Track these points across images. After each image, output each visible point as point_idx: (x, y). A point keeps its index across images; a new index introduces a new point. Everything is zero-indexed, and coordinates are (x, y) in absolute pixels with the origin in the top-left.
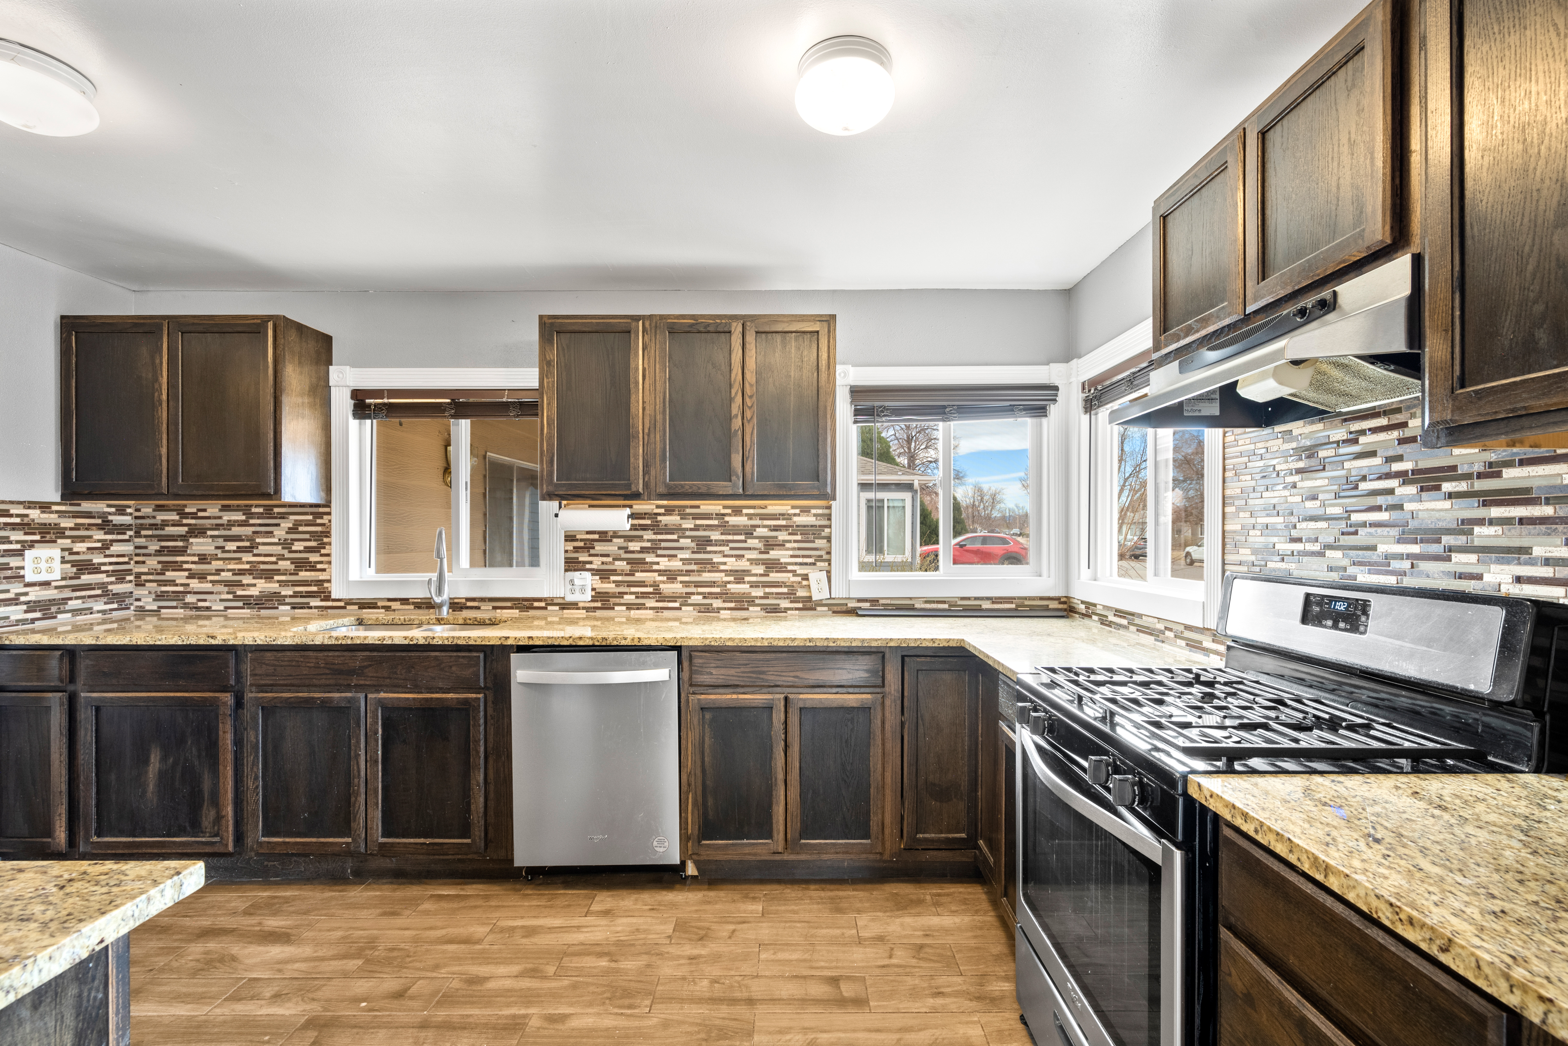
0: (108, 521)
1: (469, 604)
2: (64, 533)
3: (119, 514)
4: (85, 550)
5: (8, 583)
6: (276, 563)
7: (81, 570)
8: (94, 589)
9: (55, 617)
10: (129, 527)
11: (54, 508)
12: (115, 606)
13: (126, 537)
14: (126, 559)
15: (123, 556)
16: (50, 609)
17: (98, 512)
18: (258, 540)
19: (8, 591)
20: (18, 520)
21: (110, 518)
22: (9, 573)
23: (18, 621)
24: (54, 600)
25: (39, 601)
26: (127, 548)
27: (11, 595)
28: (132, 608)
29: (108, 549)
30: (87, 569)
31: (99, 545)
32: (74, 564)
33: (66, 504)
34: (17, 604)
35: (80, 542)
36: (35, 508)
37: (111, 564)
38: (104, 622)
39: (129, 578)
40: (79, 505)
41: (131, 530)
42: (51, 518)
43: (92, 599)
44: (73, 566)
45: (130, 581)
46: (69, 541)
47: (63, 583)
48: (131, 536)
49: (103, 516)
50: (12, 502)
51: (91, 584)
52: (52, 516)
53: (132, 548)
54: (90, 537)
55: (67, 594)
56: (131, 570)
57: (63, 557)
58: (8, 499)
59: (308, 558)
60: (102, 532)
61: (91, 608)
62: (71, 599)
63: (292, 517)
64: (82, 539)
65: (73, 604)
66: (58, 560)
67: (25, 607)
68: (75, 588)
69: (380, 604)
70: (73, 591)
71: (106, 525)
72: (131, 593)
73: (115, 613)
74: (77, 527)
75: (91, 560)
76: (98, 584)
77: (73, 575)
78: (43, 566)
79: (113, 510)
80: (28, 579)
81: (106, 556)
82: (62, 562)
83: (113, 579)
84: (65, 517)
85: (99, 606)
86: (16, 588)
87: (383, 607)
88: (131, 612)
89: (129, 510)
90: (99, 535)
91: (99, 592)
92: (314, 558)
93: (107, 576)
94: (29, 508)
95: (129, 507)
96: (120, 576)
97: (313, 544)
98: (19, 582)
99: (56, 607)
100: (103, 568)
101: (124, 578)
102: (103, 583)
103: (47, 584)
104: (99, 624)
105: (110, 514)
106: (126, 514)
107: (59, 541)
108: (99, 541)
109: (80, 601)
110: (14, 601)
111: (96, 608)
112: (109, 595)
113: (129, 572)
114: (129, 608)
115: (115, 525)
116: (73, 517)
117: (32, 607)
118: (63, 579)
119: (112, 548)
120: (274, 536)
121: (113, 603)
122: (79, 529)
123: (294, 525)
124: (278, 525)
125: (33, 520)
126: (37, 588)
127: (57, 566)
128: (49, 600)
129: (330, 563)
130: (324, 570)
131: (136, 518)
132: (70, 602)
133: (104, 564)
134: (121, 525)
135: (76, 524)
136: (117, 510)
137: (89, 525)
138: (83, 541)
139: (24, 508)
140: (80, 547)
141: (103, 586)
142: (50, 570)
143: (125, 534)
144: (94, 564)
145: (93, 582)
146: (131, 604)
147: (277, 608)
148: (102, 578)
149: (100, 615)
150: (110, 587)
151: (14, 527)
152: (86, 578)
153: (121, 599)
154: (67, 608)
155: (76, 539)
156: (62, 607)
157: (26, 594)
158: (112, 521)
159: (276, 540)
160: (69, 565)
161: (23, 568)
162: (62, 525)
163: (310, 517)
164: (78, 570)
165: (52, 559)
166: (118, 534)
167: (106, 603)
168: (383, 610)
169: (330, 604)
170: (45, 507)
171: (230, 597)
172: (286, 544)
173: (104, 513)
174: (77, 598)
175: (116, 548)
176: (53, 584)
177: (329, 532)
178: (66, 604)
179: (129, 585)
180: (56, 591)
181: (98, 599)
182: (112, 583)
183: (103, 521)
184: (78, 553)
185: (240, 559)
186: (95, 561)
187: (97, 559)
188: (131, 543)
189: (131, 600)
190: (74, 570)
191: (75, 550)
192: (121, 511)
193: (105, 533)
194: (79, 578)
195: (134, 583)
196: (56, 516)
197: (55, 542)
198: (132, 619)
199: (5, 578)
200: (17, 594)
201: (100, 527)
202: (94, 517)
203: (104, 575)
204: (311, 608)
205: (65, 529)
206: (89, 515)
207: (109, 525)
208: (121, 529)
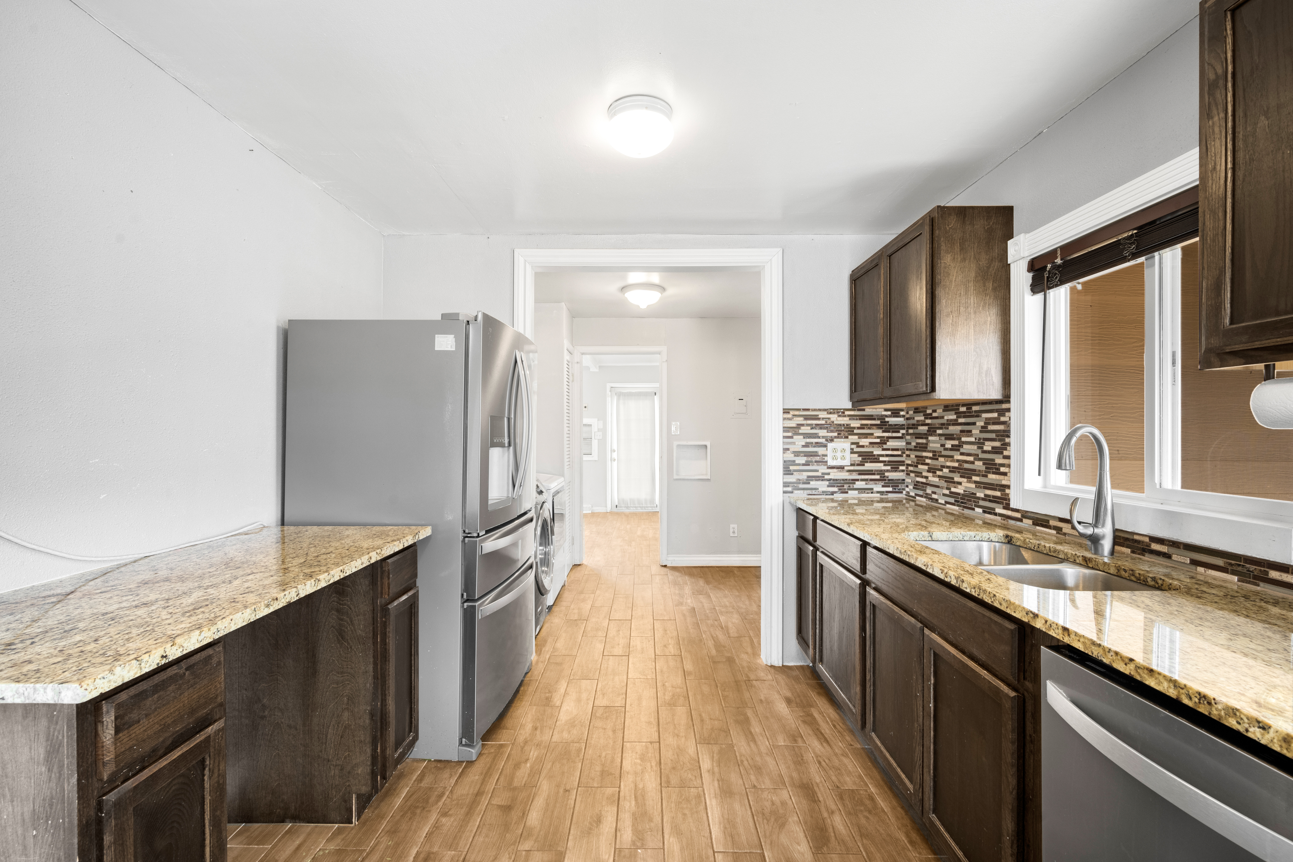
0: (885, 422)
1: (1155, 547)
2: (853, 431)
3: (894, 417)
4: (868, 444)
5: (818, 465)
6: (973, 463)
7: (865, 459)
8: (874, 474)
9: (847, 493)
10: (901, 427)
11: (847, 413)
12: (890, 489)
13: (900, 435)
14: (899, 453)
15: (897, 450)
16: (843, 486)
17: (877, 415)
18: (963, 439)
19: (817, 471)
20: (823, 422)
21: (887, 419)
22: (818, 458)
23: (823, 492)
24: (846, 480)
25: (837, 480)
26: (900, 444)
27: (819, 474)
28: (904, 492)
29: (886, 444)
30: (869, 459)
31: (878, 440)
32: (860, 454)
33: (854, 410)
34: (822, 480)
35: (864, 438)
36: (834, 413)
37: (887, 456)
38: (882, 501)
39: (901, 468)
40: (864, 410)
41: (904, 429)
42: (844, 421)
43: (872, 482)
44: (859, 456)
45: (903, 471)
46: (856, 437)
47: (852, 468)
48: (903, 434)
49: (882, 418)
50: (820, 410)
51: (872, 471)
52: (845, 418)
53: (904, 444)
54: (872, 434)
55: (855, 476)
56: (904, 462)
57: (852, 449)
58: (818, 408)
59: (993, 460)
60: (881, 431)
61: (872, 489)
62: (858, 480)
63: (985, 415)
64: (866, 436)
65: (859, 485)
66: (849, 451)
67: (827, 483)
68: (861, 473)
69: (1052, 523)
70: (860, 474)
71: (884, 425)
72: (904, 480)
73: (890, 495)
74: (862, 427)
75: (872, 452)
76: (877, 471)
77: (859, 462)
78: (839, 454)
79: (889, 413)
80: (831, 463)
81: (884, 450)
82: (851, 453)
83: (889, 468)
84: (854, 419)
85: (878, 487)
86: (823, 469)
87: (1055, 528)
88: (903, 495)
89: (902, 413)
90: (878, 433)
91: (878, 477)
92: (999, 460)
93: (884, 465)
94: (831, 413)
95: (902, 410)
96: (895, 465)
97: (997, 444)
98: (825, 465)
99: (848, 485)
100: (881, 459)
101: (898, 468)
102: (881, 471)
103: (841, 468)
104: (878, 502)
105: (886, 416)
106: (900, 416)
107: (850, 437)
108: (878, 437)
109: (864, 483)
110: (821, 478)
111: (876, 489)
112: (886, 480)
113: (902, 463)
114: (902, 492)
115: (891, 425)
116: (860, 419)
117: (833, 482)
118: (852, 465)
119: (888, 443)
120: (971, 436)
121: (889, 486)
122: (864, 428)
123: (985, 423)
124: (974, 424)
125: (833, 422)
126: (835, 470)
127: (848, 454)
128: (843, 480)
129: (1009, 466)
130: (1005, 474)
131: (908, 419)
132: (857, 483)
133: (882, 456)
134: (896, 425)
135: (861, 425)
136: (892, 413)
137: (872, 425)
138: (866, 438)
139: (828, 413)
140: (865, 442)
141: (881, 472)
142: (843, 458)
143: (899, 432)
144: (874, 455)
145: (874, 469)
146: (904, 489)
147: (973, 509)
148: (880, 466)
149: (878, 495)
150: (886, 474)
151: (821, 427)
152: (869, 466)
153: (896, 485)
154: (855, 486)
155: (861, 436)
156: (851, 485)
157: (829, 474)
158: (888, 422)
159: (973, 439)
160: (856, 455)
161: (826, 456)
162: (852, 425)
163: (995, 415)
164: (862, 459)
165: (844, 450)
166: (893, 432)
167: (883, 486)
168: (1054, 532)
169: (1009, 513)
170: (840, 412)
171: (947, 492)
172: (980, 443)
173: (882, 416)
174: (862, 480)
175: (891, 444)
176: (846, 468)
177: (1009, 431)
178: (855, 483)
179: (902, 474)
180: (847, 473)
181: (877, 482)
182: (888, 471)
183: (881, 422)
184: (863, 446)
185: (952, 457)
186: (875, 453)
187: (877, 451)
188: (904, 440)
189: (903, 486)
190: (860, 459)
191: (861, 444)
192: (895, 413)
193: (884, 432)
194: (864, 465)
195: (905, 472)
196: (848, 418)
197: (847, 437)
198: (904, 501)
199: (816, 462)
200: (823, 474)
201: (878, 427)
202: (874, 419)
203: (882, 464)
204: (995, 514)
205: (854, 428)
206: (870, 417)
207: (886, 425)
208: (896, 428)
